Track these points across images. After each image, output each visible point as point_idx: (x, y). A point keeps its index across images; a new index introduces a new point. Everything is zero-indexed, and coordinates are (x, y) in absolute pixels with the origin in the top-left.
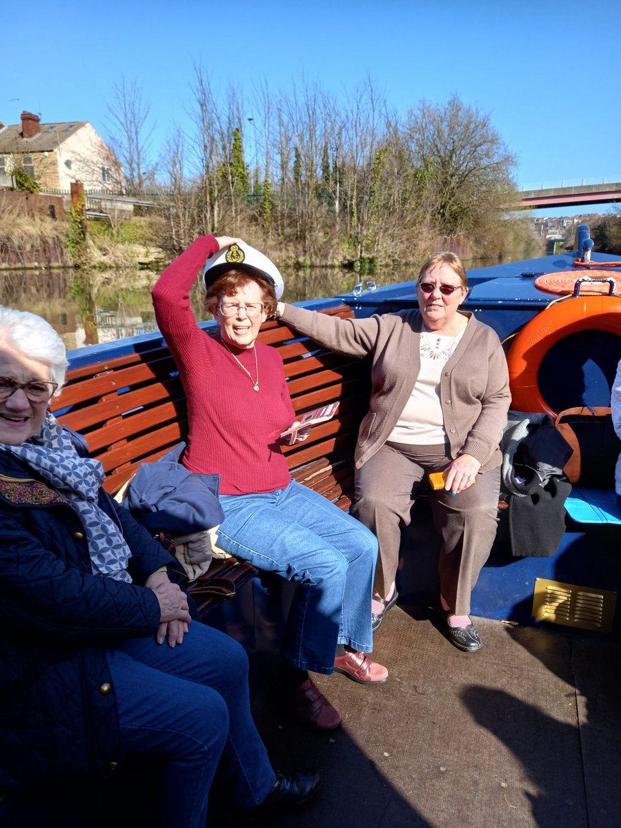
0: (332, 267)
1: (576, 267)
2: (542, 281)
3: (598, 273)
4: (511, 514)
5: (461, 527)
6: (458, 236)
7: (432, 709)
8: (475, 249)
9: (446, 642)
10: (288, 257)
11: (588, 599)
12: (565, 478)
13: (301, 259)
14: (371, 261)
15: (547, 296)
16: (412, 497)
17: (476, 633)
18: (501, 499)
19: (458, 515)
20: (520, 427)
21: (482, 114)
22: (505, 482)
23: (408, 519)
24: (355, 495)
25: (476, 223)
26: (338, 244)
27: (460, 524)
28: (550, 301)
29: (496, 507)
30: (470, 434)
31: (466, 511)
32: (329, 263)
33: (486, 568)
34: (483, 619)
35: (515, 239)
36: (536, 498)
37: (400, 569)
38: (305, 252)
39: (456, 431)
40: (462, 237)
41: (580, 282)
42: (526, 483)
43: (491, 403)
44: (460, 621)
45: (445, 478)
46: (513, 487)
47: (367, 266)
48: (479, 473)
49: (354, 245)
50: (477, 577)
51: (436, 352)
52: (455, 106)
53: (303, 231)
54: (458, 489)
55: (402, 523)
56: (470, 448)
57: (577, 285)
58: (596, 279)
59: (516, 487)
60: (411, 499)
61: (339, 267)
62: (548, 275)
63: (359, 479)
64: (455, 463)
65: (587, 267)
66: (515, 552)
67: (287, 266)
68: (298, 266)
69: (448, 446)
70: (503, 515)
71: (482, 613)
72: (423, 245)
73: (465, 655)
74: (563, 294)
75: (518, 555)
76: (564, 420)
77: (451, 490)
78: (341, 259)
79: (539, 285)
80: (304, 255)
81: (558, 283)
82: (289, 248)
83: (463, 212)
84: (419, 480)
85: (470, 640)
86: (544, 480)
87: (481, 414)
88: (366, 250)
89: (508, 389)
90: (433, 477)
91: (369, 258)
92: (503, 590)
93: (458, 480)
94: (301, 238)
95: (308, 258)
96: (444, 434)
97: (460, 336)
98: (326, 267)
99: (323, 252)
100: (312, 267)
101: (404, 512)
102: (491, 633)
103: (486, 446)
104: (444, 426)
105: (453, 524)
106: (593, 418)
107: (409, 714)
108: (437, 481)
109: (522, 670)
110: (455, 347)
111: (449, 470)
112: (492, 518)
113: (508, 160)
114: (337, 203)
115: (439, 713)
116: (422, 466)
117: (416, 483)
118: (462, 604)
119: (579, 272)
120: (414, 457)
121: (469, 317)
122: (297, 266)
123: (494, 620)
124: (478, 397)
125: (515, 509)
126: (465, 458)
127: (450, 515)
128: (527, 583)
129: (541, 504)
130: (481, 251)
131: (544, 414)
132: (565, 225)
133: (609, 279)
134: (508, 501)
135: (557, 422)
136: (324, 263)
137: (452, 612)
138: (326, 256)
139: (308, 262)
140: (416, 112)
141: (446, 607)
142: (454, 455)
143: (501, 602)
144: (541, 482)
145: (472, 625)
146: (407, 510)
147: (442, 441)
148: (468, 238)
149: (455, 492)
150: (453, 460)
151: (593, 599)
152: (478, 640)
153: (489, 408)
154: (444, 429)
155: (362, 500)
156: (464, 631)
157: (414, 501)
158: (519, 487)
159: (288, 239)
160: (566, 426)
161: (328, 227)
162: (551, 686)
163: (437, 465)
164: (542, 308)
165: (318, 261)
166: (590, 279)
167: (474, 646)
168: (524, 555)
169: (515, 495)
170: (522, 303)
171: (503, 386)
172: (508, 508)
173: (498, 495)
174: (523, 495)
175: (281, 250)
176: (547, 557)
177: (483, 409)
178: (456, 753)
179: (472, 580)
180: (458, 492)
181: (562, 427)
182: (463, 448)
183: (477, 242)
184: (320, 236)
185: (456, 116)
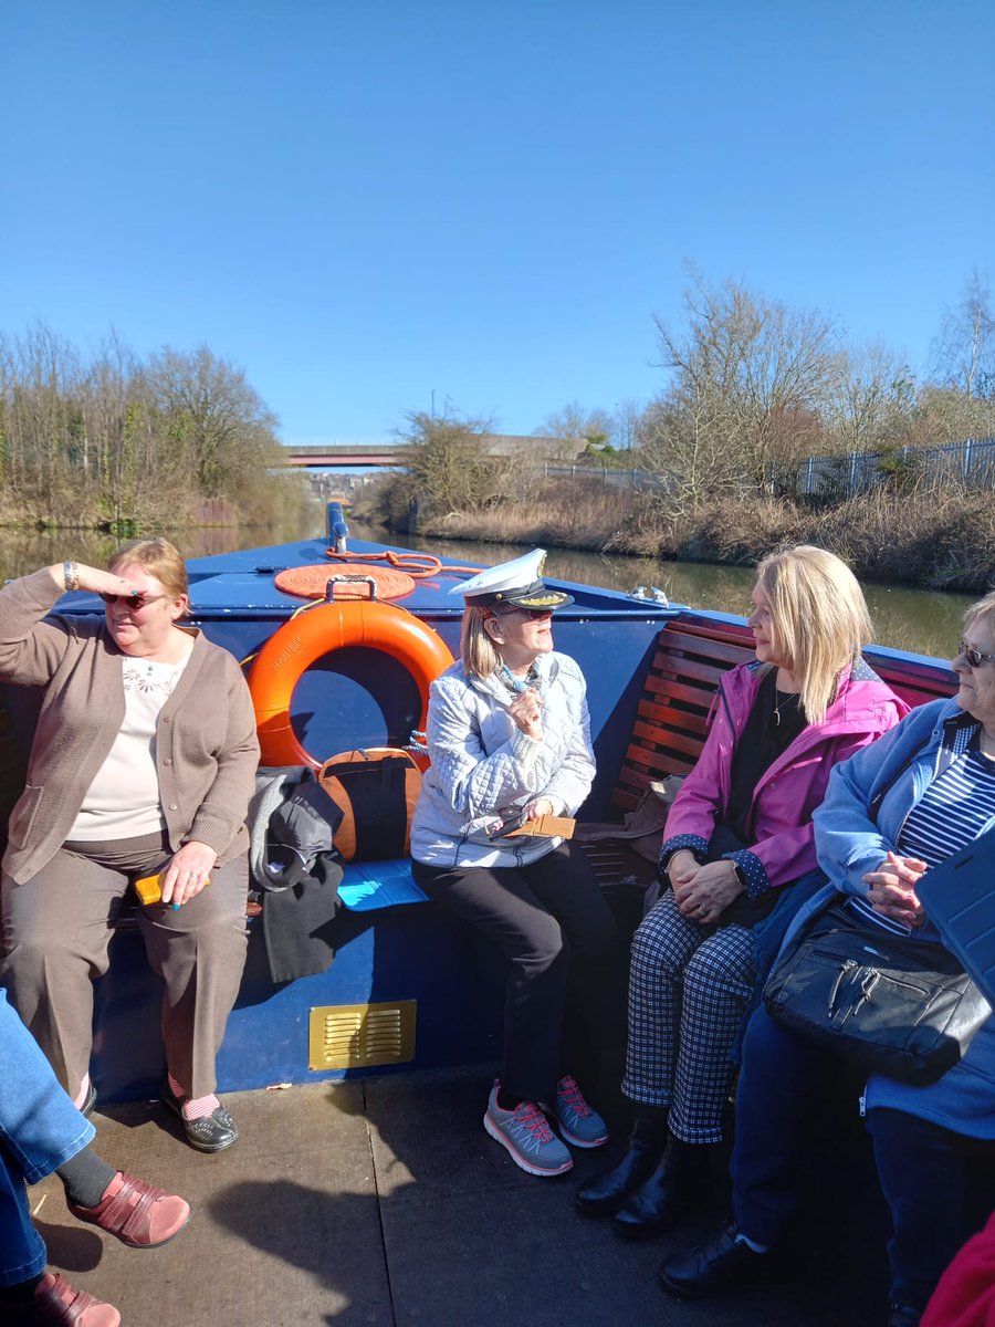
0: (86, 528)
1: (330, 559)
2: (285, 579)
3: (356, 569)
4: (266, 920)
5: (192, 957)
6: (221, 498)
7: (164, 1261)
8: (241, 514)
9: (182, 1146)
10: (28, 516)
11: (381, 1019)
12: (336, 854)
13: (45, 519)
14: (130, 523)
15: (293, 601)
16: (110, 925)
17: (229, 1117)
18: (250, 900)
19: (186, 938)
20: (271, 790)
21: (235, 368)
22: (255, 874)
23: (103, 963)
24: (4, 942)
25: (240, 485)
26: (90, 502)
27: (189, 952)
28: (296, 609)
29: (243, 914)
30: (199, 810)
31: (197, 929)
32: (81, 524)
33: (235, 1012)
34: (239, 1094)
35: (285, 504)
36: (299, 890)
37: (97, 1050)
38: (50, 510)
39: (179, 807)
40: (225, 501)
41: (333, 582)
42: (284, 871)
43: (231, 759)
44: (201, 1107)
45: (162, 884)
46: (267, 880)
47: (126, 528)
48: (215, 867)
49: (109, 506)
50: (223, 1030)
51: (149, 681)
52: (205, 356)
53: (47, 486)
54: (183, 898)
55: (94, 970)
56: (200, 830)
57: (330, 586)
58: (351, 579)
59: (272, 880)
60: (109, 928)
61: (95, 528)
62: (293, 570)
63: (9, 914)
64: (177, 858)
65: (344, 560)
66: (276, 975)
67: (27, 526)
68: (42, 526)
69: (165, 833)
70: (255, 926)
71: (237, 1084)
72: (186, 508)
73: (213, 1158)
74: (312, 597)
75: (281, 980)
76: (330, 771)
77: (172, 902)
78: (95, 520)
79: (281, 585)
80: (49, 515)
81: (305, 582)
82: (29, 506)
83: (225, 472)
84: (120, 895)
85: (218, 1132)
86: (309, 861)
87: (217, 777)
88: (124, 511)
89: (255, 738)
90: (141, 885)
91: (128, 520)
92: (265, 1040)
93: (183, 883)
94: (45, 494)
95: (55, 518)
96: (159, 815)
97: (184, 663)
98: (78, 528)
99: (73, 511)
100: (60, 527)
101: (96, 952)
102: (252, 1112)
103: (225, 825)
104: (160, 803)
105: (179, 954)
106: (367, 764)
107: (125, 1284)
108: (148, 891)
109: (299, 1152)
110: (176, 680)
111: (168, 870)
112: (238, 932)
113: (270, 418)
114: (86, 459)
115: (176, 1263)
116: (123, 872)
117: (115, 900)
118: (203, 1078)
119: (333, 567)
120: (109, 860)
121: (195, 635)
122: (40, 527)
123: (255, 1091)
124: (213, 754)
125: (272, 912)
126: (192, 848)
127: (173, 941)
128: (298, 1020)
129: (307, 896)
130: (247, 518)
131: (302, 767)
132: (353, 485)
133: (367, 579)
134: (261, 902)
135: (321, 776)
136: (74, 524)
137: (188, 1097)
138: (77, 516)
139: (55, 522)
140: (159, 358)
141: (177, 1091)
142: (174, 845)
143: (264, 1059)
144: (304, 865)
145: (221, 1108)
146: (101, 949)
147: (157, 827)
148: (232, 501)
149: (178, 904)
150: (173, 853)
151: (387, 1019)
152: (232, 1128)
153: (228, 767)
154: (160, 809)
155: (19, 947)
156: (209, 1121)
157: (113, 931)
158: (274, 878)
159: (29, 495)
160: (333, 779)
161: (77, 486)
162: (340, 1162)
163: (148, 866)
164: (285, 619)
165: (67, 521)
166: (344, 578)
167: (225, 1140)
168: (289, 978)
169: (269, 891)
170: (258, 612)
171: (249, 733)
172: (262, 911)
173: (246, 896)
174: (283, 889)
175: (18, 508)
176: (322, 972)
177: (219, 770)
178: (205, 1315)
179: (216, 1036)
180: (184, 902)
181: (327, 782)
182: (189, 833)
183: (243, 506)
184: (69, 493)
185: (206, 367)
